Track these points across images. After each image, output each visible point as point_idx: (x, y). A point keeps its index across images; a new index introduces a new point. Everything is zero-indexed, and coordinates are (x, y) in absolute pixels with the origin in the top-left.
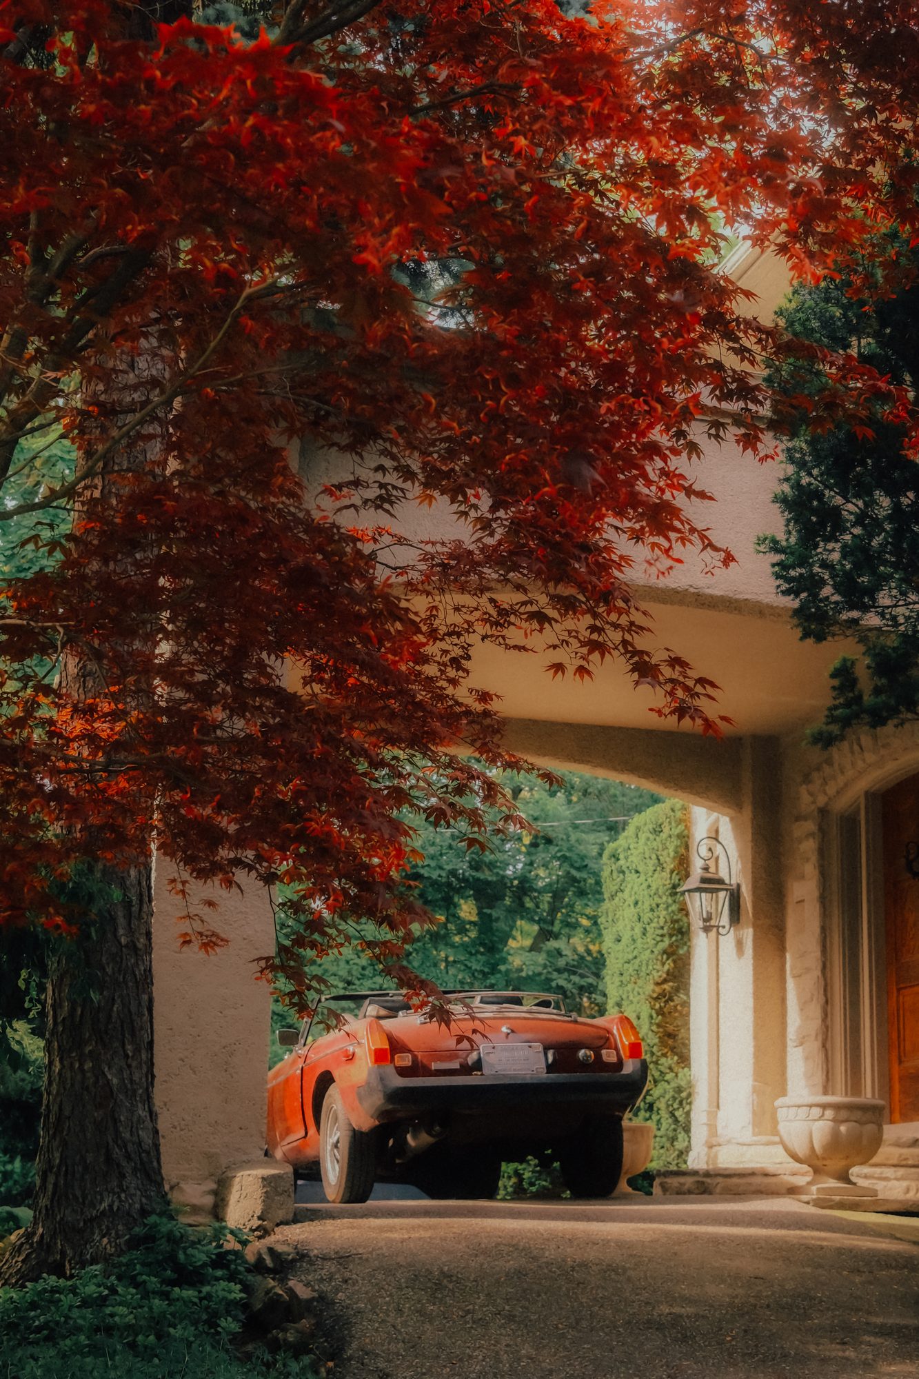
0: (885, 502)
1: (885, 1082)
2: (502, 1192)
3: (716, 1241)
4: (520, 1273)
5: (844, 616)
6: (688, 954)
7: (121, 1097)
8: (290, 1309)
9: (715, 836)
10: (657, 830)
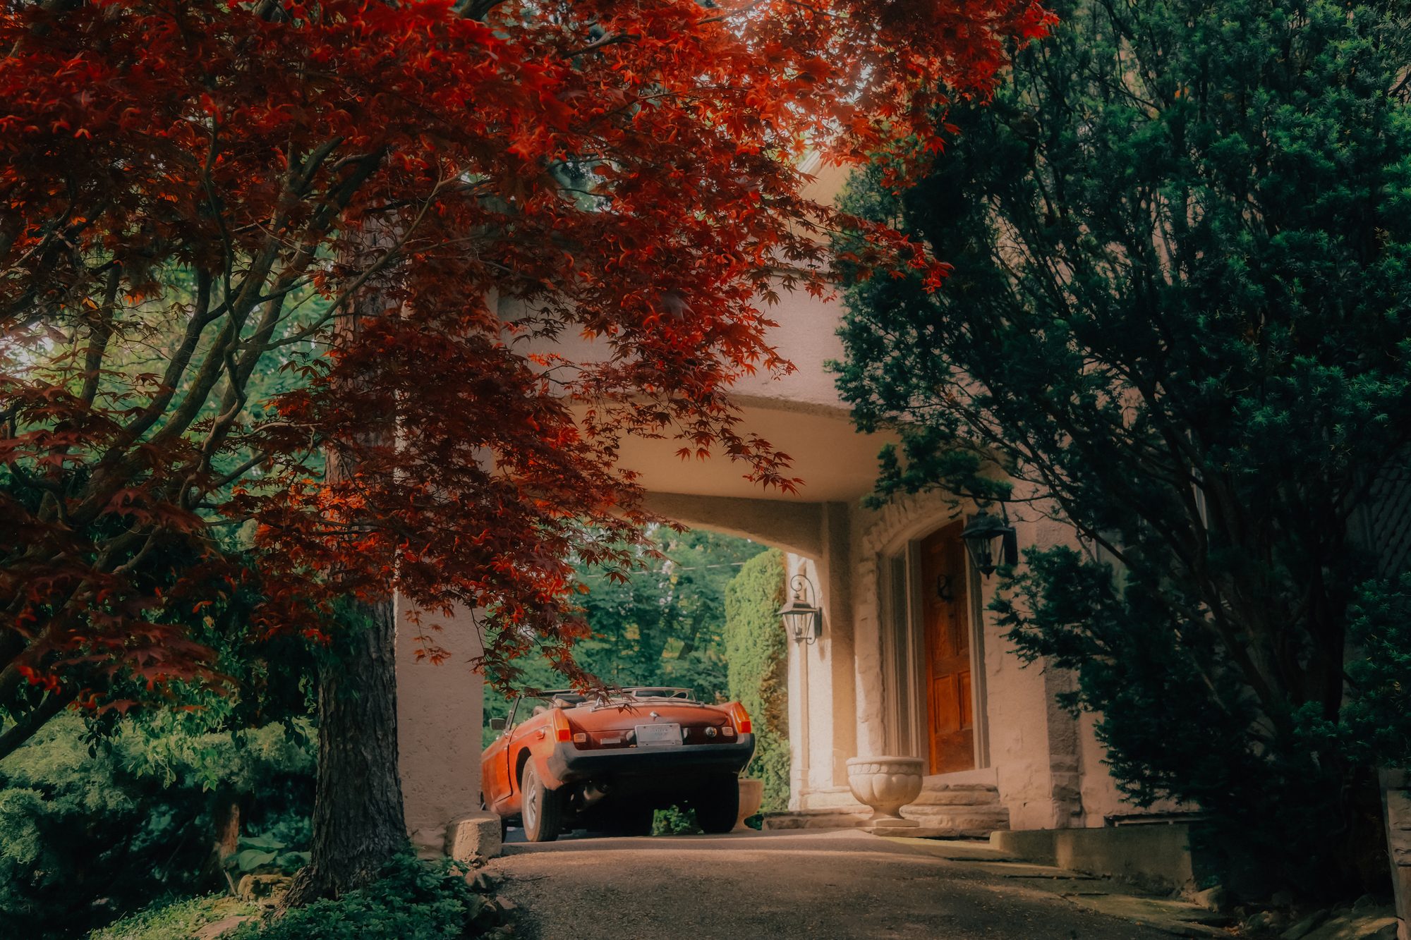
0: (914, 333)
1: (926, 746)
2: (656, 832)
3: (804, 860)
4: (663, 887)
5: (888, 414)
6: (786, 660)
7: (374, 769)
8: (496, 917)
9: (804, 574)
10: (763, 572)
